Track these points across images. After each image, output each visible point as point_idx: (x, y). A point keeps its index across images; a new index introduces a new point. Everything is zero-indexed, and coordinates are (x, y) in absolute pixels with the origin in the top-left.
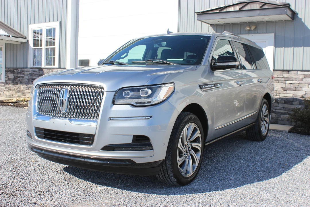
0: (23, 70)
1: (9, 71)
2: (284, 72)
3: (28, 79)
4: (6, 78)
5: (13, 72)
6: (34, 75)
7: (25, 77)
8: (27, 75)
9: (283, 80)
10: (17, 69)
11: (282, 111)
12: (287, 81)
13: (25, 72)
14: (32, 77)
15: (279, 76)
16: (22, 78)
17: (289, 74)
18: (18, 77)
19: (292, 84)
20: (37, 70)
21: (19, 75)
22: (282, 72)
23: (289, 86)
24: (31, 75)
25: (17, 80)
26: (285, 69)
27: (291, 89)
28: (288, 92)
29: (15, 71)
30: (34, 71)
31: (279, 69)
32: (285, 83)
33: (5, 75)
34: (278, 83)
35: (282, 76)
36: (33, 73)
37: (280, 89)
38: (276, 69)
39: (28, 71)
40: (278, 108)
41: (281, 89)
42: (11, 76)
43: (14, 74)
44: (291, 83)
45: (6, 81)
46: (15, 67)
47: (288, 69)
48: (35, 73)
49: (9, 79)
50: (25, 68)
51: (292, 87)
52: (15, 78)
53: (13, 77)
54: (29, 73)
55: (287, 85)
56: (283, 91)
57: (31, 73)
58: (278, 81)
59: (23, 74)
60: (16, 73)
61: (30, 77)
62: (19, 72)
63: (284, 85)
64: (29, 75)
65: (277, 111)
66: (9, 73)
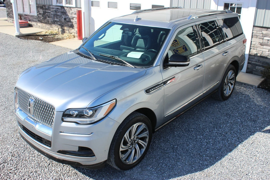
0: (49, 7)
1: (39, 7)
2: (263, 29)
3: (53, 14)
4: (37, 12)
5: (42, 8)
6: (58, 12)
7: (51, 13)
8: (53, 12)
9: (262, 36)
10: (45, 6)
11: (257, 63)
12: (265, 37)
13: (51, 9)
14: (56, 13)
15: (258, 32)
16: (49, 13)
17: (268, 31)
18: (46, 12)
19: (269, 41)
20: (60, 8)
21: (47, 11)
22: (261, 28)
23: (267, 42)
24: (56, 11)
25: (45, 14)
26: (264, 26)
27: (267, 44)
28: (264, 47)
29: (44, 7)
30: (58, 9)
31: (259, 25)
32: (263, 39)
33: (37, 10)
34: (257, 38)
35: (261, 32)
36: (57, 10)
37: (257, 43)
38: (256, 25)
39: (53, 8)
40: (254, 60)
41: (259, 44)
42: (41, 11)
43: (43, 9)
44: (268, 39)
45: (38, 15)
46: (43, 3)
47: (267, 26)
48: (58, 10)
49: (40, 14)
50: (51, 5)
51: (269, 43)
52: (44, 13)
53: (42, 12)
54: (54, 9)
55: (264, 41)
56: (260, 45)
57: (55, 10)
58: (257, 36)
59: (50, 10)
60: (44, 9)
61: (55, 13)
62: (47, 9)
63: (261, 41)
64: (54, 12)
65: (253, 62)
66: (39, 8)
